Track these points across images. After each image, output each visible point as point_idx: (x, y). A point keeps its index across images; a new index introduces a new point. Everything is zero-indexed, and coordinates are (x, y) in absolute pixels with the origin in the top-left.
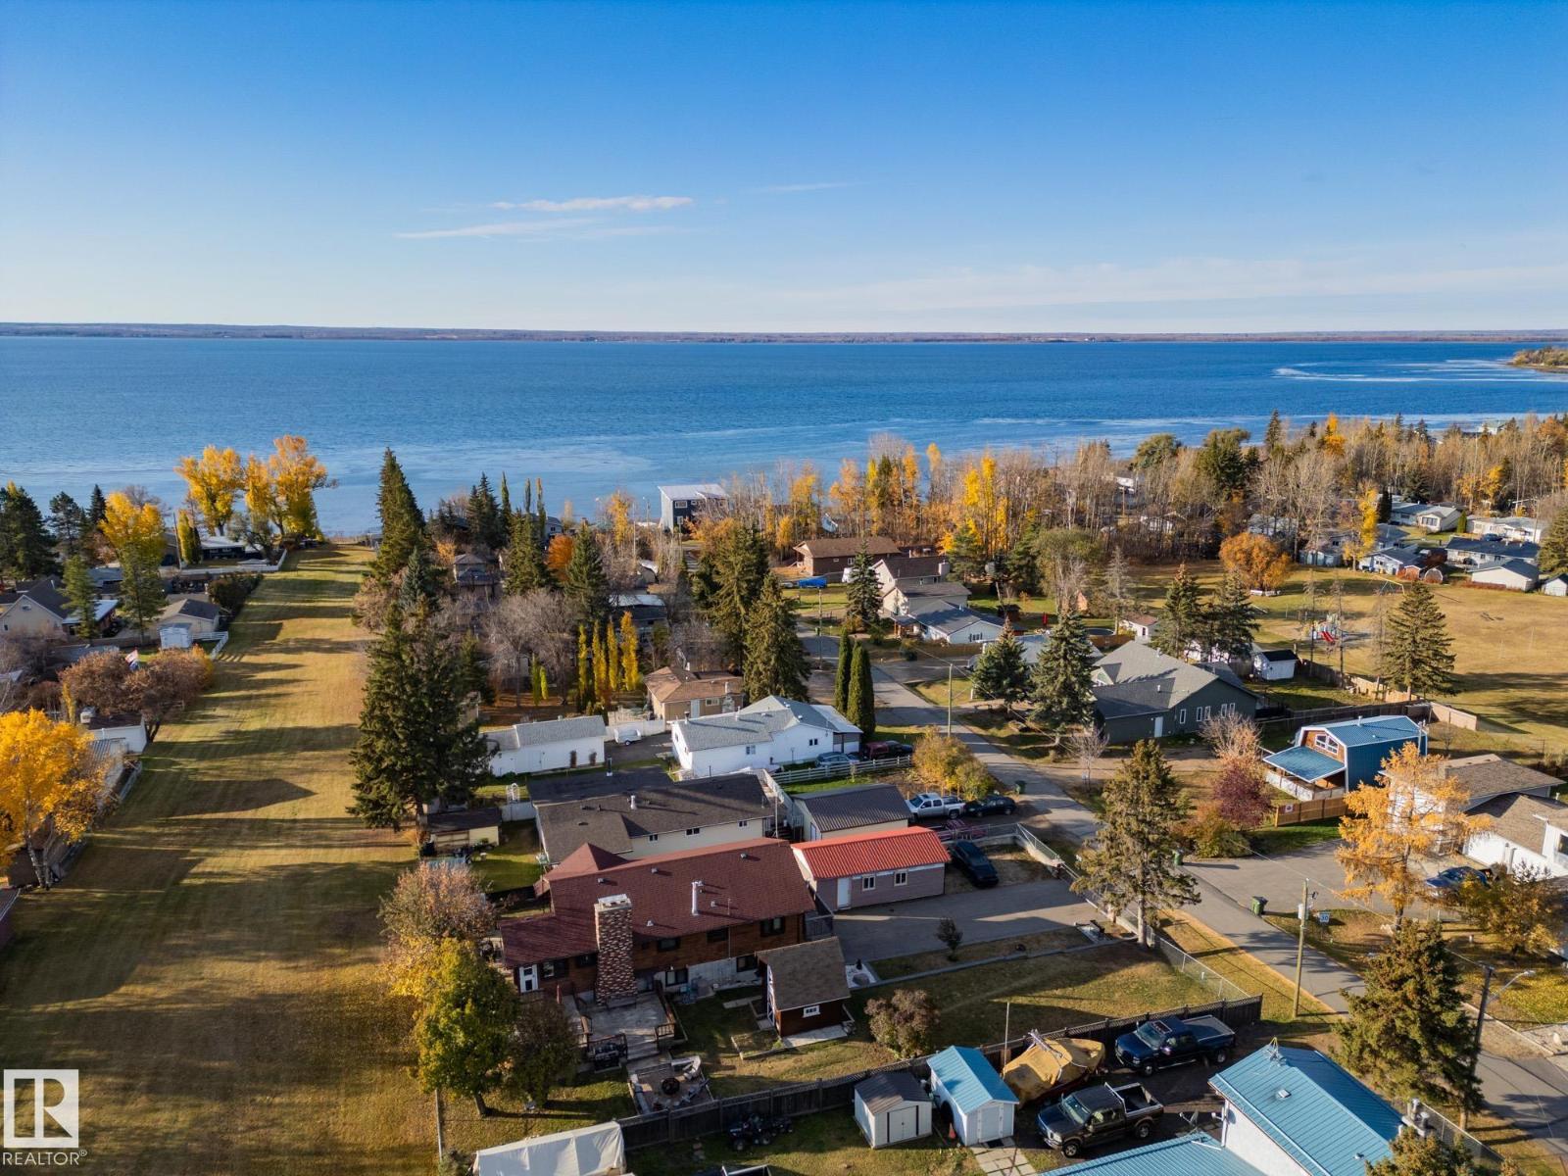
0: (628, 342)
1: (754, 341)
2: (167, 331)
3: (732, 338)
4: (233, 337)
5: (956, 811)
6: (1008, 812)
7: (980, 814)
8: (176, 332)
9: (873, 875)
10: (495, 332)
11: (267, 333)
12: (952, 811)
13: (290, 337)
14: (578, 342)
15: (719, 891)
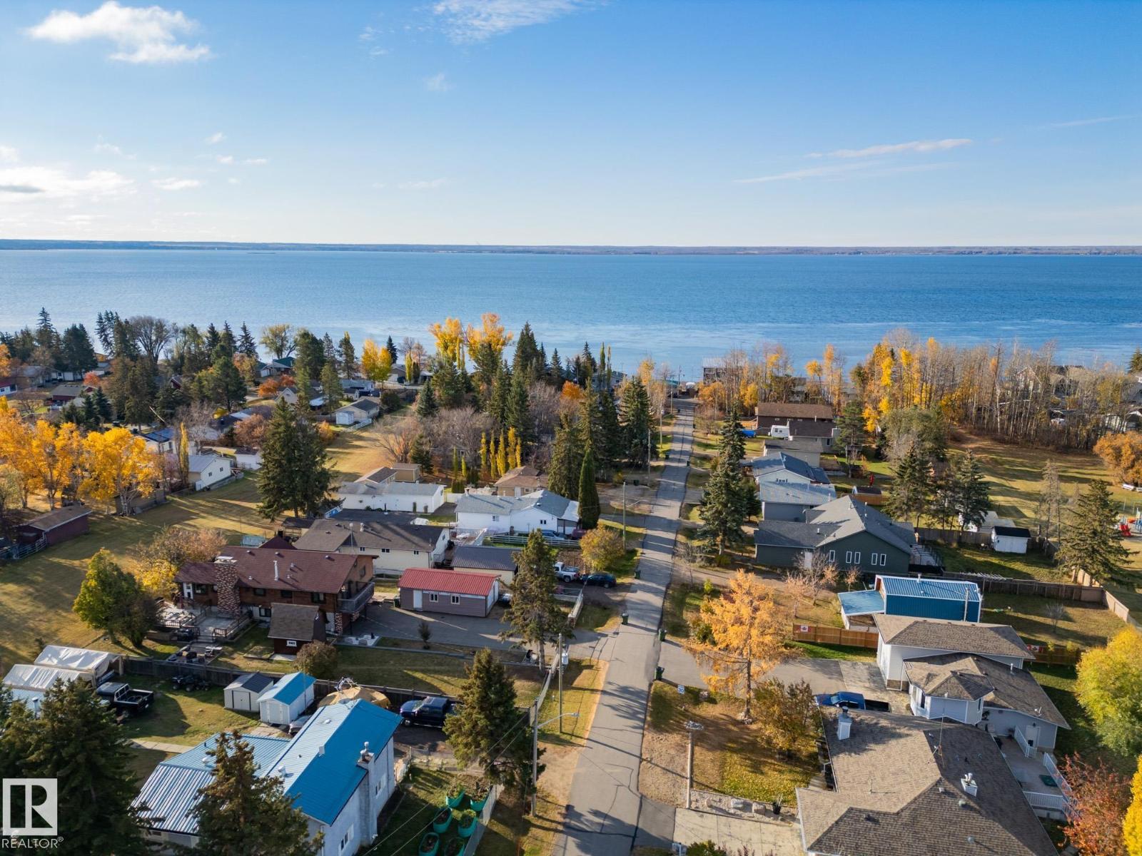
0: (888, 254)
1: (1000, 253)
2: (582, 251)
3: (979, 251)
4: (616, 254)
5: (569, 577)
6: (607, 586)
7: (585, 583)
8: (587, 251)
9: (437, 593)
10: (787, 249)
11: (637, 251)
12: (566, 576)
13: (649, 253)
14: (847, 255)
15: (299, 571)
